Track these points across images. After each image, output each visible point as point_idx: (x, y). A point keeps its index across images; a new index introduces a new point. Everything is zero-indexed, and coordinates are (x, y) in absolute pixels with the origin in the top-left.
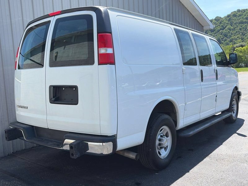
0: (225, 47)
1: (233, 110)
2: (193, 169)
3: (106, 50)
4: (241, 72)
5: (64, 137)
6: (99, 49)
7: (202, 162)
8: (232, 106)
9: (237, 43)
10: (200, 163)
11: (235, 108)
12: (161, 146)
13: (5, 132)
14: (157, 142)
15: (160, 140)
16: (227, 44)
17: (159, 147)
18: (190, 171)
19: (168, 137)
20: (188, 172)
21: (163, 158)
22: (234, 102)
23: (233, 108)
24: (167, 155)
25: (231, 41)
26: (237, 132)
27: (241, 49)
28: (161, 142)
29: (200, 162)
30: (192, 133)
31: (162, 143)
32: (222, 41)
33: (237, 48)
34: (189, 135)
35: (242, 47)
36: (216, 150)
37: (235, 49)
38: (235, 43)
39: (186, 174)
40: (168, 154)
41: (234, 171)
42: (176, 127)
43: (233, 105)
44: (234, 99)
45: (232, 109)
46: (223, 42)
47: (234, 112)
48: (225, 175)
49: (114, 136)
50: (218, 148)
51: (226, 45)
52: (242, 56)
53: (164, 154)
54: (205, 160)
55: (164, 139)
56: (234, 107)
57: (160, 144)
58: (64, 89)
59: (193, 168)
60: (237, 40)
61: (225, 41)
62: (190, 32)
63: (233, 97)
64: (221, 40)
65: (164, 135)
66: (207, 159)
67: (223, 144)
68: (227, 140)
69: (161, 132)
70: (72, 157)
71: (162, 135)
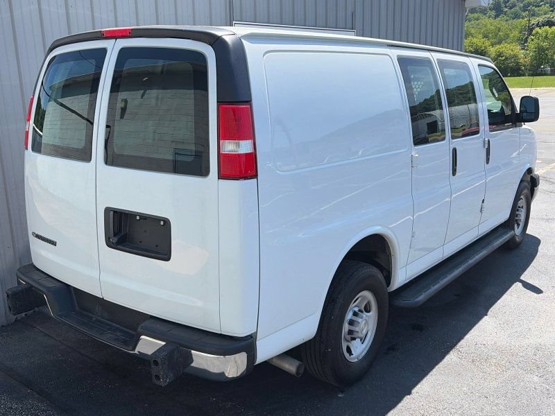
0: (510, 22)
1: (517, 220)
2: (419, 386)
3: (238, 145)
4: (542, 88)
5: (139, 330)
6: (221, 142)
7: (441, 365)
8: (517, 213)
9: (539, 15)
10: (437, 367)
11: (523, 218)
12: (353, 336)
13: (8, 296)
14: (346, 327)
15: (351, 323)
16: (516, 16)
17: (349, 337)
18: (414, 391)
19: (369, 312)
20: (409, 393)
21: (356, 360)
22: (522, 203)
23: (517, 215)
24: (365, 351)
25: (525, 9)
26: (522, 278)
27: (547, 32)
28: (352, 328)
29: (437, 364)
30: (422, 297)
31: (357, 329)
32: (506, 7)
33: (537, 29)
34: (417, 302)
35: (550, 27)
36: (473, 330)
37: (534, 32)
38: (533, 15)
39: (405, 398)
40: (367, 349)
41: (509, 395)
42: (388, 286)
43: (518, 210)
44: (522, 197)
45: (516, 218)
46: (507, 9)
47: (518, 225)
48: (488, 408)
49: (252, 337)
50: (477, 326)
51: (514, 19)
52: (547, 49)
53: (359, 349)
54: (448, 358)
55: (360, 320)
56: (520, 213)
57: (350, 332)
58: (138, 218)
59: (420, 382)
60: (539, 6)
61: (511, 8)
62: (435, 57)
63: (522, 192)
64: (503, 5)
65: (360, 311)
66: (451, 357)
67: (489, 313)
68: (499, 301)
69: (355, 304)
70: (157, 382)
71: (356, 309)
